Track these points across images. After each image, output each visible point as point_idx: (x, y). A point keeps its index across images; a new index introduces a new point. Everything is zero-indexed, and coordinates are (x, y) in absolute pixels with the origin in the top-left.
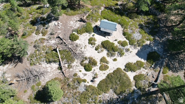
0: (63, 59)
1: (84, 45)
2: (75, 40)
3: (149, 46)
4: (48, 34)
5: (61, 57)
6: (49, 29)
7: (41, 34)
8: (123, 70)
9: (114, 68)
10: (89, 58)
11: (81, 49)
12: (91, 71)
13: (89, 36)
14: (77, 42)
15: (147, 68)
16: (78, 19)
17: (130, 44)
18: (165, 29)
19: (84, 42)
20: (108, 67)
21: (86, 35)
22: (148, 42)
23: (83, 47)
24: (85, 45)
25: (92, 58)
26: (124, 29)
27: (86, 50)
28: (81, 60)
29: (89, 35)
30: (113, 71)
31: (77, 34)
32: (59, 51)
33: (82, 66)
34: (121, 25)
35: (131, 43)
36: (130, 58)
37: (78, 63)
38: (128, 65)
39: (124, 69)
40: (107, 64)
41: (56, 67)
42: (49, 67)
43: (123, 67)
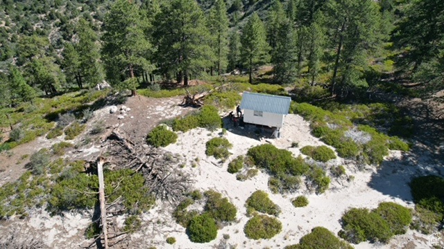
1: (190, 158)
4: (85, 133)
6: (89, 124)
7: (64, 135)
8: (336, 235)
9: (299, 228)
10: (205, 194)
11: (179, 169)
12: (212, 242)
13: (209, 135)
14: (171, 148)
18: (433, 126)
19: (191, 149)
20: (278, 227)
21: (199, 134)
23: (188, 163)
24: (195, 158)
25: (217, 195)
26: (313, 122)
27: (198, 171)
28: (178, 203)
29: (209, 132)
30: (301, 240)
31: (172, 131)
32: (105, 171)
33: (177, 222)
34: (302, 115)
36: (351, 195)
37: (166, 213)
38: (351, 216)
39: (341, 234)
40: (272, 216)
41: (81, 228)
43: (335, 228)
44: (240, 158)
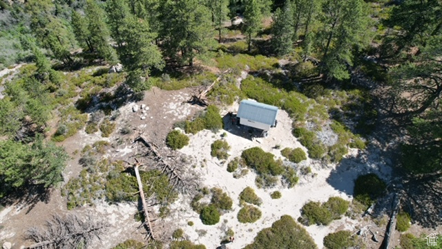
0: (148, 194)
1: (200, 159)
2: (179, 148)
3: (357, 160)
4: (117, 131)
5: (143, 189)
6: (118, 121)
7: (99, 133)
8: (296, 221)
9: (273, 215)
10: (212, 191)
11: (192, 169)
12: (217, 225)
13: (213, 137)
14: (185, 151)
15: (355, 215)
16: (188, 99)
17: (310, 156)
18: (392, 121)
19: (200, 151)
20: (259, 214)
21: (205, 136)
22: (354, 152)
23: (199, 164)
24: (203, 159)
25: (219, 191)
26: (296, 120)
27: (206, 171)
28: (193, 196)
29: (213, 134)
30: (273, 225)
31: (184, 133)
32: (141, 172)
33: (194, 210)
34: (288, 112)
35: (314, 155)
36: (312, 190)
37: (186, 203)
38: (308, 208)
39: (300, 220)
40: (256, 206)
41: (131, 214)
42: (114, 212)
43: (296, 214)
44: (236, 159)
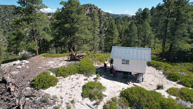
1: (66, 100)
13: (85, 80)
14: (51, 91)
19: (69, 92)
21: (77, 79)
24: (71, 100)
29: (86, 78)
31: (55, 76)
34: (154, 67)
44: (114, 99)
